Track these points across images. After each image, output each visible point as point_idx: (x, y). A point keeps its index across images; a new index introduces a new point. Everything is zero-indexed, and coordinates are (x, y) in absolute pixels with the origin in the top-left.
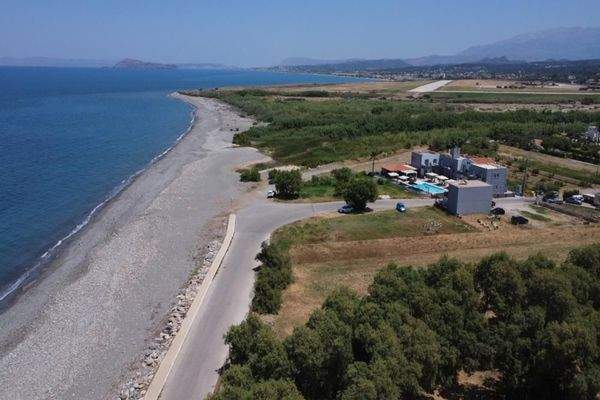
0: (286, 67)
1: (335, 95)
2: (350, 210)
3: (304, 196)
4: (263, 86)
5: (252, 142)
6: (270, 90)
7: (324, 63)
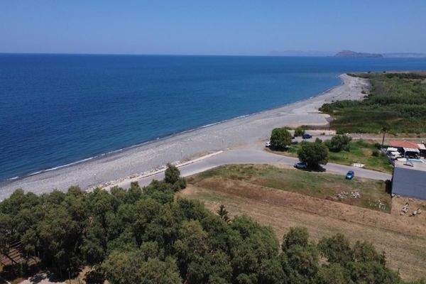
2: (302, 166)
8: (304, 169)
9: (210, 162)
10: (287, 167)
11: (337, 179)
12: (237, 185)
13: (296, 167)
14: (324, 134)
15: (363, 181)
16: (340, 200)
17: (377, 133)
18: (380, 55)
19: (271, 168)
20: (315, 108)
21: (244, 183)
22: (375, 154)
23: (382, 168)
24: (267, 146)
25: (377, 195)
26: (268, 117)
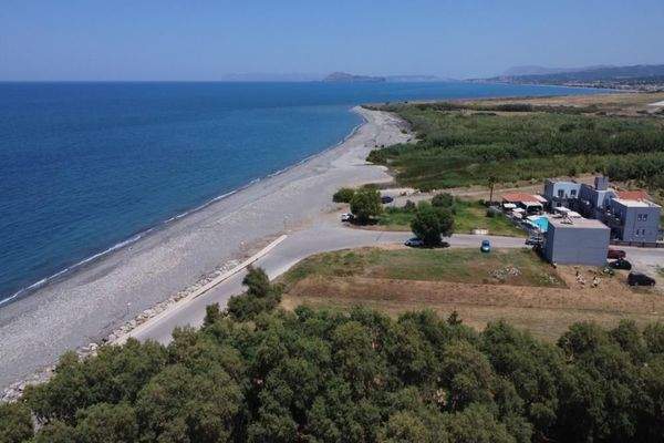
0: (509, 78)
1: (538, 109)
2: (417, 243)
3: (382, 223)
4: (460, 100)
5: (388, 161)
6: (466, 104)
7: (559, 72)
8: (421, 246)
11: (473, 254)
12: (353, 283)
13: (409, 245)
14: (405, 194)
16: (502, 282)
17: (468, 186)
18: (384, 79)
19: (378, 251)
20: (360, 158)
21: (360, 280)
22: (490, 215)
23: (509, 232)
24: (343, 221)
25: (535, 267)
26: (304, 176)
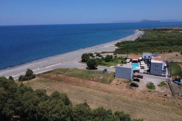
9: (52, 68)
10: (83, 69)
11: (99, 72)
12: (57, 76)
15: (109, 72)
19: (76, 69)
20: (114, 44)
21: (60, 75)
